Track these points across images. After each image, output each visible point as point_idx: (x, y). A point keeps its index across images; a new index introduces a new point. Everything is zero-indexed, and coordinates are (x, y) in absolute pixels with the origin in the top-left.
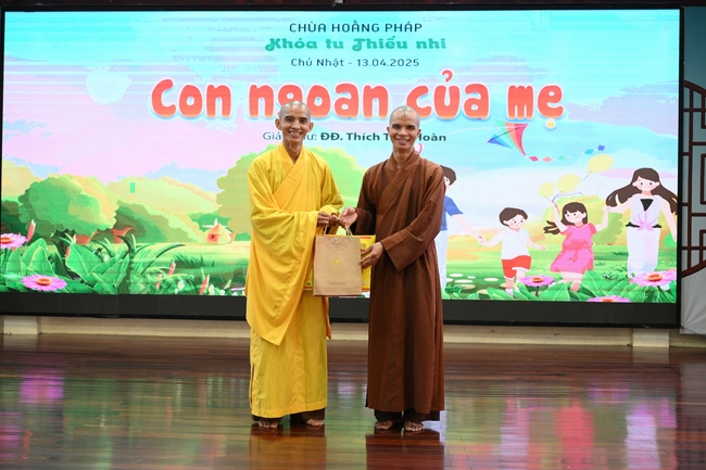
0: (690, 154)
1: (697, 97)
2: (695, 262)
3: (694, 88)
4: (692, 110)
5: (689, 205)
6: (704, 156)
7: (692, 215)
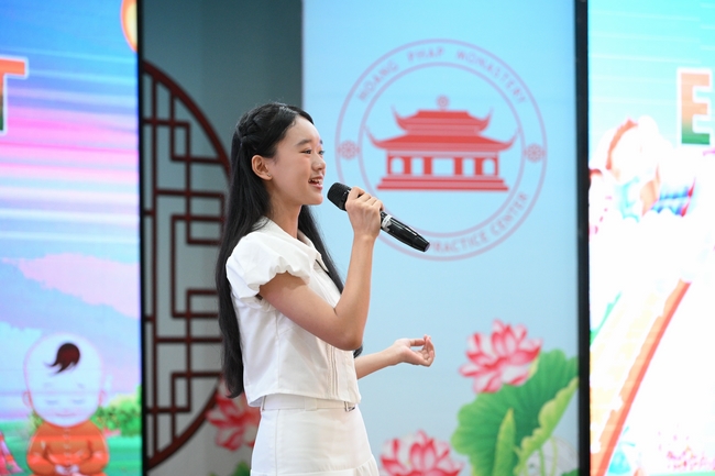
0: (153, 213)
1: (163, 94)
2: (165, 440)
3: (160, 77)
4: (155, 123)
5: (154, 319)
6: (175, 218)
7: (158, 341)
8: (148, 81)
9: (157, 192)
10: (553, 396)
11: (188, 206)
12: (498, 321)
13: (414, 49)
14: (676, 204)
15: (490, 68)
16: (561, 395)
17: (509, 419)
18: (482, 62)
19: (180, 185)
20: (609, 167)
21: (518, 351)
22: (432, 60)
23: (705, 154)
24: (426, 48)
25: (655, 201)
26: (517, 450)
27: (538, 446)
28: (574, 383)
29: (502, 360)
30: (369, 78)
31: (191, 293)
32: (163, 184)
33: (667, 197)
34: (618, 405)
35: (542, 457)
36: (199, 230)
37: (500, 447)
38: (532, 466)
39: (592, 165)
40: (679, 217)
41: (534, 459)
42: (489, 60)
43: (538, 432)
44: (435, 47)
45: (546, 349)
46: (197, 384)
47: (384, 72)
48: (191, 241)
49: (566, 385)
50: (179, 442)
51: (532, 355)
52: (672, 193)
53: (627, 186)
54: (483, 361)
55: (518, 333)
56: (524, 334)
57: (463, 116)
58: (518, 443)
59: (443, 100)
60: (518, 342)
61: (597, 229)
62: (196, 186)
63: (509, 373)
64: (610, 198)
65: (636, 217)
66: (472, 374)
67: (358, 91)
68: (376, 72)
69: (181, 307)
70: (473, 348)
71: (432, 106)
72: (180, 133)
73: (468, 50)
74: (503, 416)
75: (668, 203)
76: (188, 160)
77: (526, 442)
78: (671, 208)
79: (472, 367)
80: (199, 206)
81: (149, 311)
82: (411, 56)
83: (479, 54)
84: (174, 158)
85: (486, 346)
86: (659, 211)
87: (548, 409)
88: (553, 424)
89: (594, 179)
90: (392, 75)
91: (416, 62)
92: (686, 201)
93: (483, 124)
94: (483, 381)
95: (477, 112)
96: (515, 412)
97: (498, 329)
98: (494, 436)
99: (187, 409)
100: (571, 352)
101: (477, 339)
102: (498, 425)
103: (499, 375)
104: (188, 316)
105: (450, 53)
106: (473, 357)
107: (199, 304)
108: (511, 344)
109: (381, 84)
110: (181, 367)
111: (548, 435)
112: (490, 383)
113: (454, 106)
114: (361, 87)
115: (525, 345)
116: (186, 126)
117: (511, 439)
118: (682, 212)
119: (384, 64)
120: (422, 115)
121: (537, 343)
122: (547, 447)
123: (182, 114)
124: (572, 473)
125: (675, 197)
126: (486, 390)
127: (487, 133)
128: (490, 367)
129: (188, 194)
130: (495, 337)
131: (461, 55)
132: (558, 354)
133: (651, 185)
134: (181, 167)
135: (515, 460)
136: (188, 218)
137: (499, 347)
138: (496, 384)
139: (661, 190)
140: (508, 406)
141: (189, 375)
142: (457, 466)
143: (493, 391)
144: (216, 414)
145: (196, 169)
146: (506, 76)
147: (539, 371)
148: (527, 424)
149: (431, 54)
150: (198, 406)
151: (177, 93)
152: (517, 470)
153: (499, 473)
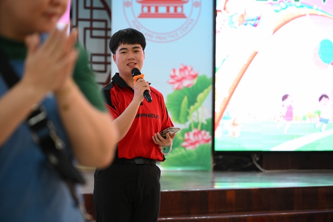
0: (76, 26)
6: (85, 29)
9: (78, 20)
10: (202, 91)
11: (91, 24)
12: (182, 65)
14: (253, 23)
16: (206, 91)
17: (185, 100)
19: (88, 17)
20: (225, 9)
21: (190, 75)
23: (266, 4)
25: (244, 21)
26: (189, 111)
27: (196, 109)
28: (211, 87)
29: (183, 78)
31: (92, 55)
32: (80, 16)
33: (249, 20)
34: (227, 95)
35: (198, 113)
36: (95, 33)
37: (182, 109)
38: (194, 116)
39: (217, 8)
40: (254, 27)
41: (195, 114)
43: (196, 104)
45: (200, 75)
48: (92, 37)
49: (207, 88)
51: (194, 77)
52: (251, 18)
53: (232, 16)
54: (176, 78)
55: (189, 69)
56: (192, 69)
58: (189, 107)
60: (189, 72)
61: (219, 32)
62: (95, 17)
63: (186, 83)
64: (225, 20)
65: (236, 28)
66: (172, 83)
70: (172, 73)
74: (183, 98)
75: (249, 22)
76: (92, 8)
77: (192, 108)
78: (251, 24)
79: (172, 81)
80: (95, 25)
84: (85, 7)
85: (178, 73)
86: (246, 25)
87: (200, 96)
88: (202, 101)
89: (218, 13)
92: (257, 22)
94: (176, 85)
96: (188, 97)
97: (182, 67)
98: (180, 105)
100: (210, 76)
101: (174, 71)
102: (181, 101)
103: (182, 84)
106: (173, 77)
107: (96, 59)
108: (187, 73)
111: (200, 105)
112: (179, 86)
115: (192, 73)
117: (186, 106)
118: (255, 25)
121: (196, 72)
122: (200, 110)
125: (253, 20)
126: (178, 89)
128: (180, 81)
129: (91, 20)
130: (181, 70)
132: (205, 77)
133: (242, 16)
134: (88, 11)
135: (188, 114)
136: (91, 29)
137: (182, 73)
138: (181, 87)
139: (246, 18)
140: (185, 94)
143: (180, 89)
145: (95, 12)
147: (197, 82)
148: (192, 101)
152: (189, 118)
153: (181, 118)
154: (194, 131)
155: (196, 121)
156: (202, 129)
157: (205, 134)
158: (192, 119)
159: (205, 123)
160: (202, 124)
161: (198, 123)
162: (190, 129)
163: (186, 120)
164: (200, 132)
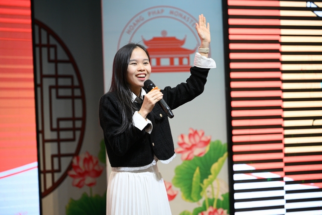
0: (41, 86)
1: (44, 33)
2: (49, 184)
3: (42, 26)
4: (41, 46)
5: (43, 132)
6: (51, 88)
7: (45, 141)
8: (37, 28)
9: (42, 76)
10: (216, 161)
11: (57, 82)
12: (191, 129)
13: (150, 11)
15: (185, 18)
16: (220, 160)
17: (197, 171)
18: (181, 15)
19: (53, 73)
21: (201, 141)
22: (159, 15)
24: (156, 10)
26: (201, 185)
27: (211, 183)
28: (226, 155)
29: (194, 146)
30: (131, 24)
31: (59, 120)
32: (45, 72)
35: (212, 187)
36: (62, 92)
37: (194, 184)
38: (208, 192)
41: (209, 189)
42: (184, 14)
43: (210, 177)
44: (160, 9)
45: (213, 140)
46: (63, 159)
47: (138, 21)
48: (58, 97)
49: (222, 156)
50: (55, 185)
51: (206, 143)
54: (185, 146)
55: (200, 134)
56: (203, 134)
57: (173, 39)
58: (202, 182)
59: (164, 32)
60: (200, 138)
62: (60, 73)
63: (197, 151)
67: (126, 30)
68: (134, 21)
69: (55, 126)
70: (181, 141)
71: (159, 35)
72: (52, 50)
73: (175, 10)
74: (195, 170)
76: (56, 62)
77: (205, 181)
80: (61, 82)
81: (40, 128)
82: (149, 14)
83: (180, 12)
84: (50, 61)
85: (186, 140)
87: (215, 166)
88: (217, 173)
90: (142, 22)
91: (152, 16)
93: (183, 42)
94: (186, 155)
95: (180, 37)
96: (200, 168)
97: (191, 132)
98: (191, 179)
99: (59, 171)
100: (224, 141)
101: (182, 137)
102: (193, 174)
103: (192, 152)
104: (58, 130)
105: (167, 12)
106: (181, 145)
107: (63, 125)
108: (197, 139)
109: (137, 26)
110: (56, 152)
111: (215, 178)
112: (188, 156)
113: (169, 35)
114: (128, 28)
115: (204, 139)
116: (55, 47)
117: (199, 180)
119: (138, 17)
120: (155, 39)
121: (209, 138)
122: (215, 183)
123: (53, 41)
124: (226, 194)
126: (187, 159)
127: (185, 46)
128: (188, 149)
129: (56, 76)
130: (190, 135)
131: (171, 12)
132: (218, 142)
134: (53, 65)
135: (201, 189)
136: (57, 87)
137: (192, 140)
138: (191, 156)
140: (197, 166)
141: (59, 156)
142: (175, 193)
143: (190, 160)
144: (72, 172)
145: (60, 65)
146: (192, 21)
147: (210, 150)
148: (205, 174)
149: (158, 12)
150: (64, 169)
151: (50, 32)
152: (201, 194)
153: (193, 195)
154: (210, 209)
155: (211, 197)
156: (218, 207)
157: (222, 212)
158: (206, 196)
159: (222, 199)
160: (218, 200)
161: (213, 200)
162: (205, 208)
163: (200, 197)
164: (216, 211)
